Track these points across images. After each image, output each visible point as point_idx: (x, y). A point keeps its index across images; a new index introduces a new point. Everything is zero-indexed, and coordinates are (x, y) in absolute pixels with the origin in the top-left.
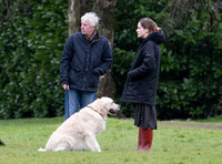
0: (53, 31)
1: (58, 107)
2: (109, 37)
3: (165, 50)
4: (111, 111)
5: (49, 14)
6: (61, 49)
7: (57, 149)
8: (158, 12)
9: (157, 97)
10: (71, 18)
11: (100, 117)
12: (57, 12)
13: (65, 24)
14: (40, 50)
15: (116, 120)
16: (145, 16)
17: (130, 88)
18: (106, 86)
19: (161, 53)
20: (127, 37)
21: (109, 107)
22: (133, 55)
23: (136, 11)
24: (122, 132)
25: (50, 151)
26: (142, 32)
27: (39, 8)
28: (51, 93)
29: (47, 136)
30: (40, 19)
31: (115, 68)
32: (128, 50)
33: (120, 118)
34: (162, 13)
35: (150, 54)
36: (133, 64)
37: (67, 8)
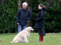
0: (14, 8)
1: (16, 30)
2: (30, 9)
3: (47, 13)
4: (31, 31)
5: (13, 3)
6: (17, 13)
7: (16, 42)
8: (44, 2)
9: (44, 26)
10: (19, 4)
11: (28, 32)
12: (15, 2)
13: (17, 6)
14: (10, 13)
15: (33, 33)
16: (40, 3)
17: (37, 24)
18: (30, 23)
19: (45, 14)
20: (36, 9)
21: (31, 30)
22: (37, 14)
23: (38, 2)
24: (35, 37)
25: (14, 43)
26: (40, 8)
27: (10, 1)
28: (14, 26)
29: (13, 38)
30: (10, 4)
31: (32, 18)
32: (36, 13)
33: (34, 32)
34: (46, 2)
35: (42, 14)
36: (37, 17)
37: (18, 1)
